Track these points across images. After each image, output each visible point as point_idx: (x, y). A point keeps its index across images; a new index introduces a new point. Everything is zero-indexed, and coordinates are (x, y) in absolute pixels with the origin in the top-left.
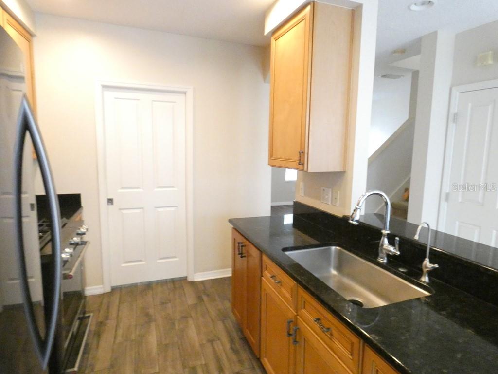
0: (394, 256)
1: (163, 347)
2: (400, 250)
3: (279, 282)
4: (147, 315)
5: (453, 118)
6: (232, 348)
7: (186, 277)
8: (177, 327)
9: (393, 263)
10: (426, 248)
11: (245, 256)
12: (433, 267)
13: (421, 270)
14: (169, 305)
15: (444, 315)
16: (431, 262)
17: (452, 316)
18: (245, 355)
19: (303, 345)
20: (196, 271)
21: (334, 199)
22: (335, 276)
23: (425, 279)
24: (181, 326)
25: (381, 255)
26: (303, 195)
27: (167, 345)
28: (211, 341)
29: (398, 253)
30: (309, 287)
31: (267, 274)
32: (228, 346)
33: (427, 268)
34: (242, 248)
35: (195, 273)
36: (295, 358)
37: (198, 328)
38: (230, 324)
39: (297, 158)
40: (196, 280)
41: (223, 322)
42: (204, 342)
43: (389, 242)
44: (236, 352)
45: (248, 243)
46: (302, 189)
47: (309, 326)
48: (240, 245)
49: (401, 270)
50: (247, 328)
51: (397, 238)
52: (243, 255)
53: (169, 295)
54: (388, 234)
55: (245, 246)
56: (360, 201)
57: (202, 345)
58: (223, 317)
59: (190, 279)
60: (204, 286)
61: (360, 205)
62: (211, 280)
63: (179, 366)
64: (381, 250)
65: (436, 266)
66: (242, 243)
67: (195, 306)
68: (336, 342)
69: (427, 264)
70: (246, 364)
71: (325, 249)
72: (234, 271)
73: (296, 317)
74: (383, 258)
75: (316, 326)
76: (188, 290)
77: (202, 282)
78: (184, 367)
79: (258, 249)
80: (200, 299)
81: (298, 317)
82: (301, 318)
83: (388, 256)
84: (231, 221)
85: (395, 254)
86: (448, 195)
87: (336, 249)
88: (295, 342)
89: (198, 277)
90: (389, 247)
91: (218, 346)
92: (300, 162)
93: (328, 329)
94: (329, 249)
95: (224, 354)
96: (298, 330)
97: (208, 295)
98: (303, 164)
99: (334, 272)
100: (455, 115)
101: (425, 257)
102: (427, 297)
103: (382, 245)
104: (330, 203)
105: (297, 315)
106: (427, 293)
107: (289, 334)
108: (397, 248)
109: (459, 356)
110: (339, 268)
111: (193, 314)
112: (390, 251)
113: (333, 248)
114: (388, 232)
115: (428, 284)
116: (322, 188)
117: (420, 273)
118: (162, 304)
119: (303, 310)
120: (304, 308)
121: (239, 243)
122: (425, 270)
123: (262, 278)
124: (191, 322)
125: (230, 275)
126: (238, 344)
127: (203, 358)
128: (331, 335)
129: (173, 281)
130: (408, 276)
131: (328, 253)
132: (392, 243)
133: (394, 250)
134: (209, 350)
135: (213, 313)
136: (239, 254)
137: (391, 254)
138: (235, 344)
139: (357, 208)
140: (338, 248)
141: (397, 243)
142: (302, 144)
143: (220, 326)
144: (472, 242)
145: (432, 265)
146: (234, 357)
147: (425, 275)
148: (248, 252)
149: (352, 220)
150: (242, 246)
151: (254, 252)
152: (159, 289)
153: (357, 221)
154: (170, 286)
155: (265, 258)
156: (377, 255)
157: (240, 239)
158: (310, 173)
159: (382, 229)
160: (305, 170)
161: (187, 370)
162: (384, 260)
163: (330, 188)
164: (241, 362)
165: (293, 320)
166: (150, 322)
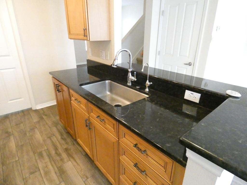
0: (134, 81)
1: (20, 147)
2: (136, 78)
3: (79, 102)
4: (7, 132)
5: (162, 13)
6: (62, 138)
7: (31, 108)
8: (28, 135)
9: (134, 85)
10: (147, 75)
11: (61, 92)
12: (150, 84)
13: (146, 86)
14: (22, 125)
15: (153, 104)
16: (149, 82)
17: (156, 104)
18: (69, 140)
19: (93, 129)
20: (36, 104)
21: (106, 56)
22: (109, 95)
23: (147, 90)
24: (31, 134)
25: (128, 82)
26: (91, 56)
27: (22, 146)
28: (50, 138)
29: (136, 79)
30: (93, 102)
31: (73, 99)
32: (59, 137)
33: (147, 84)
34: (58, 87)
35: (36, 105)
36: (91, 135)
37: (41, 132)
38: (60, 127)
39: (83, 32)
40: (37, 109)
41: (56, 127)
42: (46, 139)
43: (131, 75)
44: (64, 139)
45: (61, 84)
46: (90, 52)
47: (95, 120)
48: (57, 85)
49: (137, 87)
50: (68, 127)
51: (135, 73)
52: (59, 91)
53: (21, 119)
54: (131, 71)
55: (60, 86)
56: (117, 55)
57: (44, 141)
58: (55, 124)
59: (34, 108)
60: (43, 111)
61: (117, 57)
62: (47, 107)
63: (31, 154)
64: (129, 79)
65: (151, 83)
66: (58, 84)
67: (39, 122)
68: (107, 125)
69: (148, 83)
70: (70, 144)
71: (103, 82)
72: (57, 101)
73: (89, 117)
74: (129, 83)
75: (98, 120)
76: (33, 115)
77: (42, 109)
78: (34, 153)
79: (67, 87)
80: (42, 118)
81: (90, 117)
82: (91, 117)
83: (132, 82)
84: (50, 73)
85: (134, 80)
86: (159, 52)
87: (108, 82)
88: (90, 129)
89: (39, 107)
90: (132, 77)
91: (54, 139)
92: (85, 35)
93: (103, 120)
94: (105, 82)
95: (57, 142)
96: (90, 123)
97: (46, 115)
98: (87, 36)
99: (108, 93)
100: (163, 11)
101: (147, 80)
102: (147, 97)
103: (129, 77)
104: (105, 59)
105: (90, 116)
106: (148, 96)
107: (87, 126)
108: (135, 77)
109: (158, 120)
110: (111, 91)
111: (37, 126)
112: (132, 79)
113: (107, 81)
114: (131, 70)
115: (148, 92)
116: (100, 51)
117: (145, 88)
118: (17, 125)
119: (92, 113)
120: (92, 112)
121: (56, 85)
122: (147, 86)
123: (71, 101)
124: (36, 130)
125: (56, 104)
126: (65, 136)
127: (46, 147)
128: (105, 122)
129: (23, 111)
130: (140, 90)
131: (105, 84)
132: (133, 75)
133: (134, 79)
134: (49, 141)
135: (50, 123)
136: (57, 91)
137: (133, 80)
138: (63, 136)
139: (115, 59)
140: (109, 81)
141: (135, 75)
142: (85, 24)
143: (54, 129)
144: (169, 71)
145: (150, 83)
146: (63, 142)
147: (147, 88)
148: (62, 89)
149: (114, 66)
150: (58, 86)
151: (65, 89)
152: (14, 117)
153: (116, 66)
154: (21, 114)
155: (71, 91)
156: (127, 82)
157: (57, 82)
158: (91, 41)
159: (128, 69)
160: (88, 39)
161: (36, 155)
162: (130, 84)
163: (104, 50)
164: (67, 143)
165: (88, 119)
166: (9, 136)
